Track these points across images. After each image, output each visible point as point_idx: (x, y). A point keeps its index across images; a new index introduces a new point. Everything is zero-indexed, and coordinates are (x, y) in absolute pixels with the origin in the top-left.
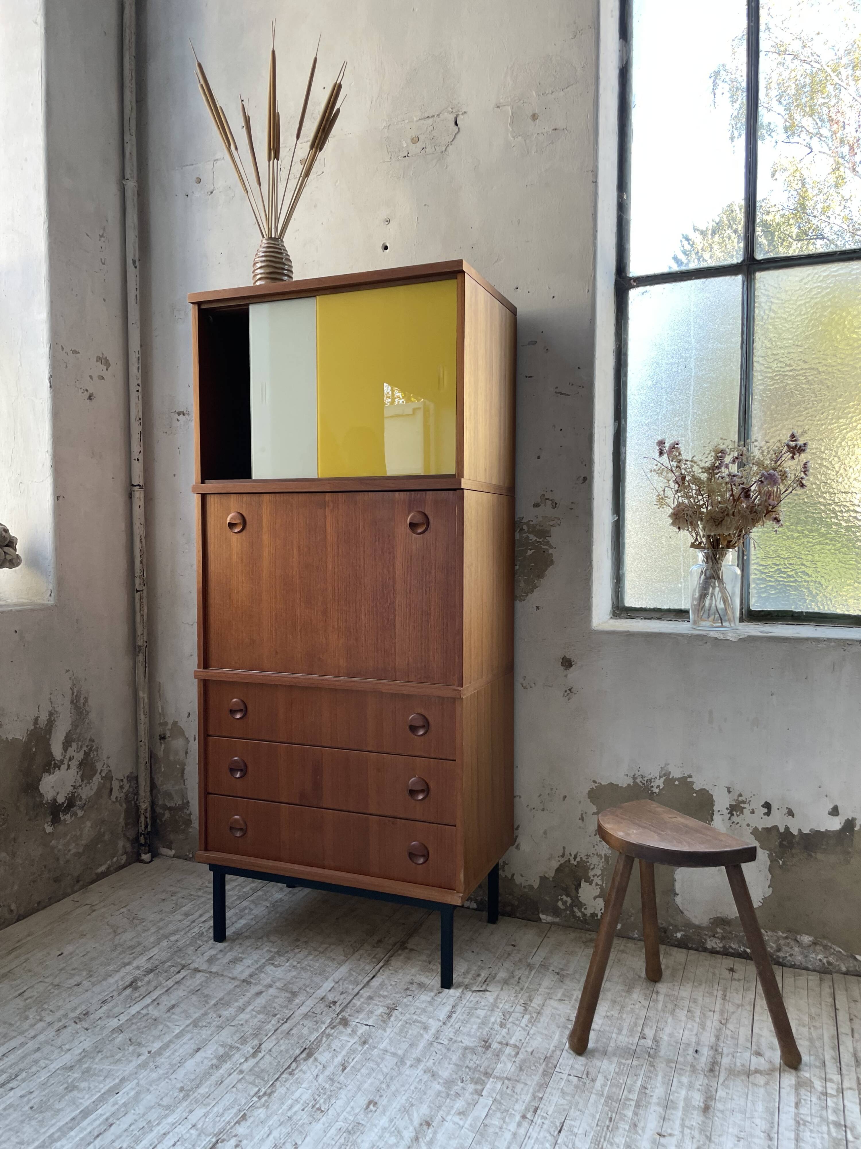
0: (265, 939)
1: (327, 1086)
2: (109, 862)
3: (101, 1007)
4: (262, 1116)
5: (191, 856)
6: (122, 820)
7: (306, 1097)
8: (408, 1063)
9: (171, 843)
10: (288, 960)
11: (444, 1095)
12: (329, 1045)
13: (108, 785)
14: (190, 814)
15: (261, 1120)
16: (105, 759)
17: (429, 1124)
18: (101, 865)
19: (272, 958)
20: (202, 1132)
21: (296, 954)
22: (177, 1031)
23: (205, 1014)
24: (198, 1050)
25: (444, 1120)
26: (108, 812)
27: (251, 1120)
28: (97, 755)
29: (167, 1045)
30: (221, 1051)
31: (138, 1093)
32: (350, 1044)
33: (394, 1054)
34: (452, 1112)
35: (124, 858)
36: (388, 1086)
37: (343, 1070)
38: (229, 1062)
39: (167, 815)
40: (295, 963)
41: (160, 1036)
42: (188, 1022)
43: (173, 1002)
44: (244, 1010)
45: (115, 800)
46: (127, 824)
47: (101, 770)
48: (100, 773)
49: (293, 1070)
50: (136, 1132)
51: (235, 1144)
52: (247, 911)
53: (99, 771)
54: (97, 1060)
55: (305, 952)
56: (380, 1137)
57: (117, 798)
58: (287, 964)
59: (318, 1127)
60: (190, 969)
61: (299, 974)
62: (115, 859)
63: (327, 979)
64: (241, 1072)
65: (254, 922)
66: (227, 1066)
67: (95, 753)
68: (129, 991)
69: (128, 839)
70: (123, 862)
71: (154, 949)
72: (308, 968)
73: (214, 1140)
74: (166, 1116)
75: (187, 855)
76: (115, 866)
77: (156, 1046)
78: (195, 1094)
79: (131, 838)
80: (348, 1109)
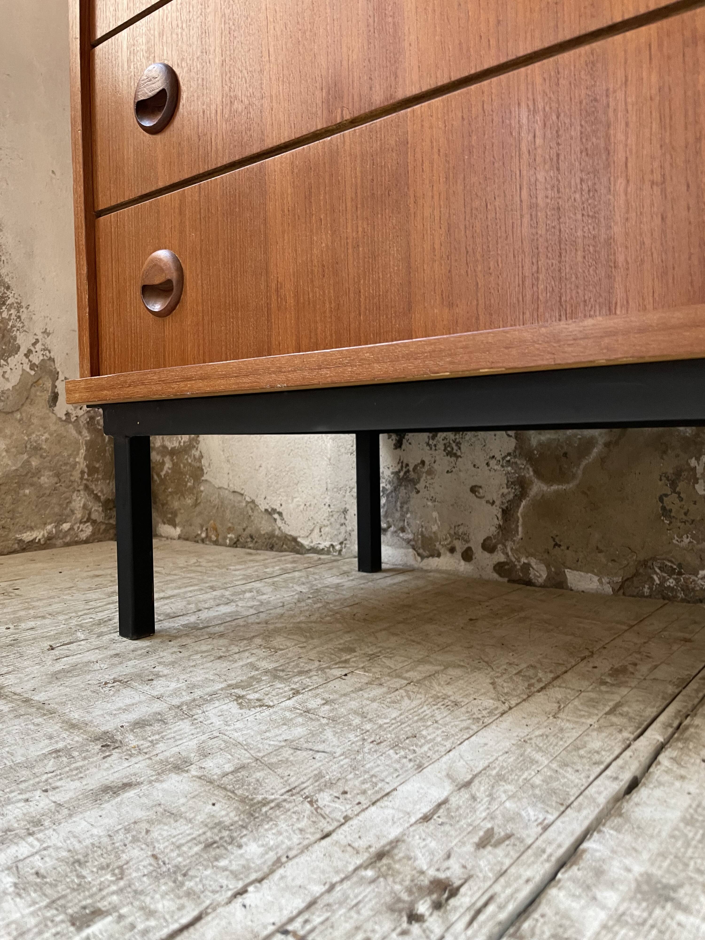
0: (258, 641)
2: (49, 527)
5: (203, 535)
6: (80, 459)
9: (175, 514)
10: (297, 692)
13: (49, 385)
14: (201, 457)
16: (39, 332)
18: (32, 529)
19: (247, 685)
21: (327, 681)
26: (46, 435)
28: (19, 317)
35: (88, 530)
39: (168, 465)
45: (64, 418)
46: (92, 470)
47: (30, 351)
48: (27, 356)
52: (248, 595)
53: (23, 350)
55: (363, 677)
57: (67, 414)
58: (290, 703)
62: (66, 526)
63: (420, 767)
65: (252, 611)
67: (13, 311)
69: (97, 498)
70: (83, 536)
72: (357, 721)
75: (198, 535)
76: (68, 539)
79: (103, 498)
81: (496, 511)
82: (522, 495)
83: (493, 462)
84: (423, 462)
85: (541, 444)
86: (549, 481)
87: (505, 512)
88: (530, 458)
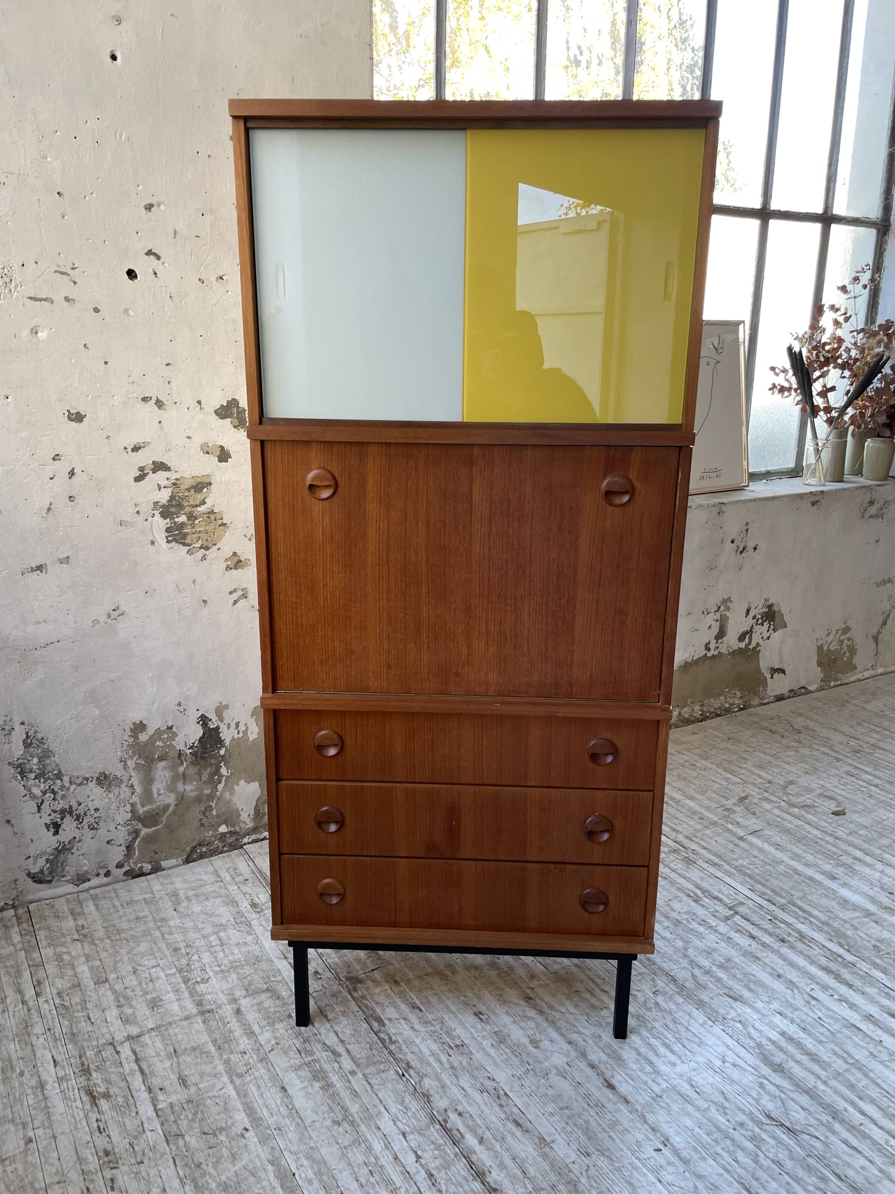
1: (433, 1029)
3: (109, 1136)
4: (434, 1083)
7: (435, 1047)
8: (448, 973)
11: (503, 975)
12: (377, 1003)
15: (439, 1085)
17: (531, 998)
20: (420, 1132)
22: (233, 1093)
23: (227, 1062)
24: (284, 1089)
25: (532, 989)
27: (432, 1092)
29: (250, 1110)
30: (305, 1073)
31: (309, 1157)
32: (389, 991)
33: (428, 974)
34: (527, 980)
36: (465, 996)
37: (421, 1010)
38: (331, 1075)
40: (217, 969)
41: (226, 1109)
42: (225, 1079)
43: (174, 1077)
44: (252, 1032)
49: (390, 1038)
50: (372, 1180)
51: (456, 1116)
54: (214, 1172)
56: (522, 1028)
59: (478, 1056)
60: (122, 1043)
61: (238, 974)
64: (353, 1073)
66: (334, 1078)
68: (103, 1104)
71: (39, 1054)
73: (438, 1127)
74: (370, 1148)
77: (241, 1118)
78: (356, 1116)
80: (473, 1031)
81: (123, 848)
82: (137, 836)
83: (119, 827)
84: (75, 838)
85: (145, 812)
86: (150, 827)
87: (127, 847)
88: (140, 819)
